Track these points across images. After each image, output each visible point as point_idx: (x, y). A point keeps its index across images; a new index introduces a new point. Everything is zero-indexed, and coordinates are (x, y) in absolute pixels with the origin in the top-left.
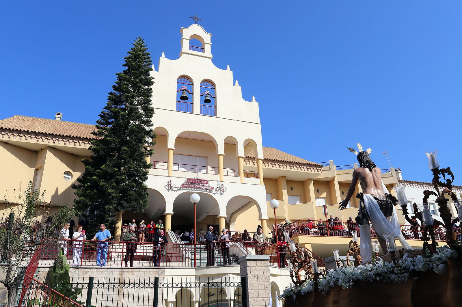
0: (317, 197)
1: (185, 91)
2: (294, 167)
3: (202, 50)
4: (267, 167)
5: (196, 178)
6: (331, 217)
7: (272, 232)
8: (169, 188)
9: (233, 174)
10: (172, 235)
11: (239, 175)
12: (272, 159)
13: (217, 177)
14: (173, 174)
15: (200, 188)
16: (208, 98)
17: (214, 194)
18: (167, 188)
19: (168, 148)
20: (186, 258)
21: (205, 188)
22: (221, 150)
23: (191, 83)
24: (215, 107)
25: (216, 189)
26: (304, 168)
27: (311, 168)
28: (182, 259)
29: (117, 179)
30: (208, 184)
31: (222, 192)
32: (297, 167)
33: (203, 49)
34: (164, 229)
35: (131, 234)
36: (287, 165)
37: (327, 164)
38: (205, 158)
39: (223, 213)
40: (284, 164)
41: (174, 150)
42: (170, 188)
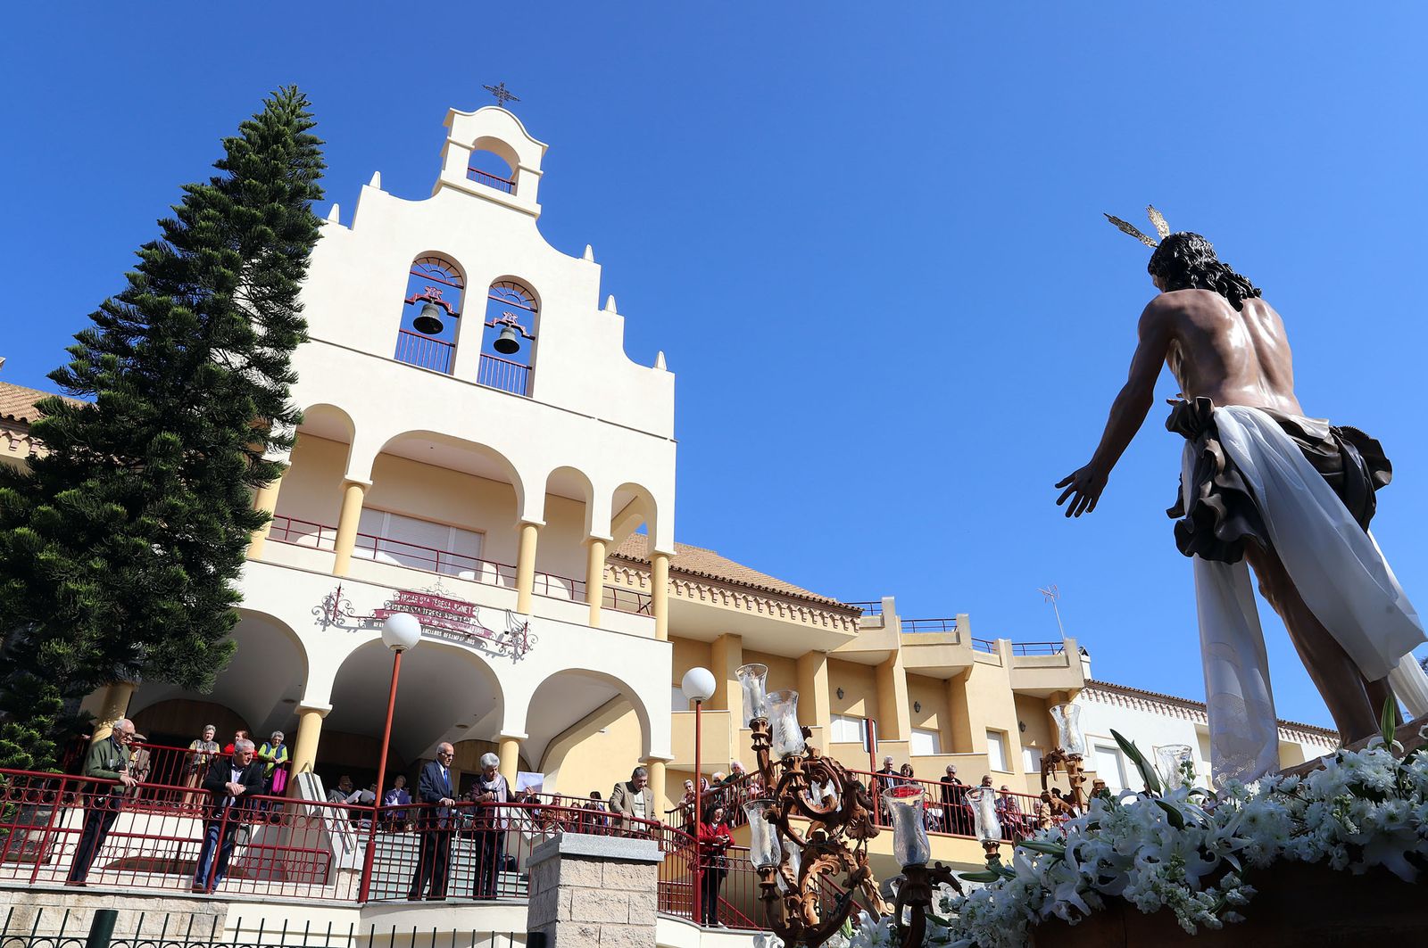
0: (836, 714)
1: (436, 303)
2: (769, 606)
3: (511, 186)
4: (684, 596)
5: (434, 591)
6: (888, 765)
7: (681, 808)
8: (327, 618)
9: (565, 595)
10: (311, 788)
11: (586, 598)
12: (702, 573)
13: (508, 598)
14: (351, 568)
15: (443, 629)
16: (510, 336)
17: (491, 655)
18: (322, 615)
19: (347, 477)
20: (340, 870)
21: (462, 628)
22: (534, 508)
23: (458, 281)
24: (531, 368)
25: (501, 636)
26: (802, 613)
27: (825, 613)
28: (324, 872)
29: (115, 544)
30: (474, 617)
31: (520, 651)
32: (780, 609)
33: (514, 184)
34: (288, 766)
35: (116, 748)
36: (750, 598)
37: (875, 606)
38: (474, 537)
39: (514, 723)
40: (740, 593)
41: (367, 490)
42: (331, 617)
